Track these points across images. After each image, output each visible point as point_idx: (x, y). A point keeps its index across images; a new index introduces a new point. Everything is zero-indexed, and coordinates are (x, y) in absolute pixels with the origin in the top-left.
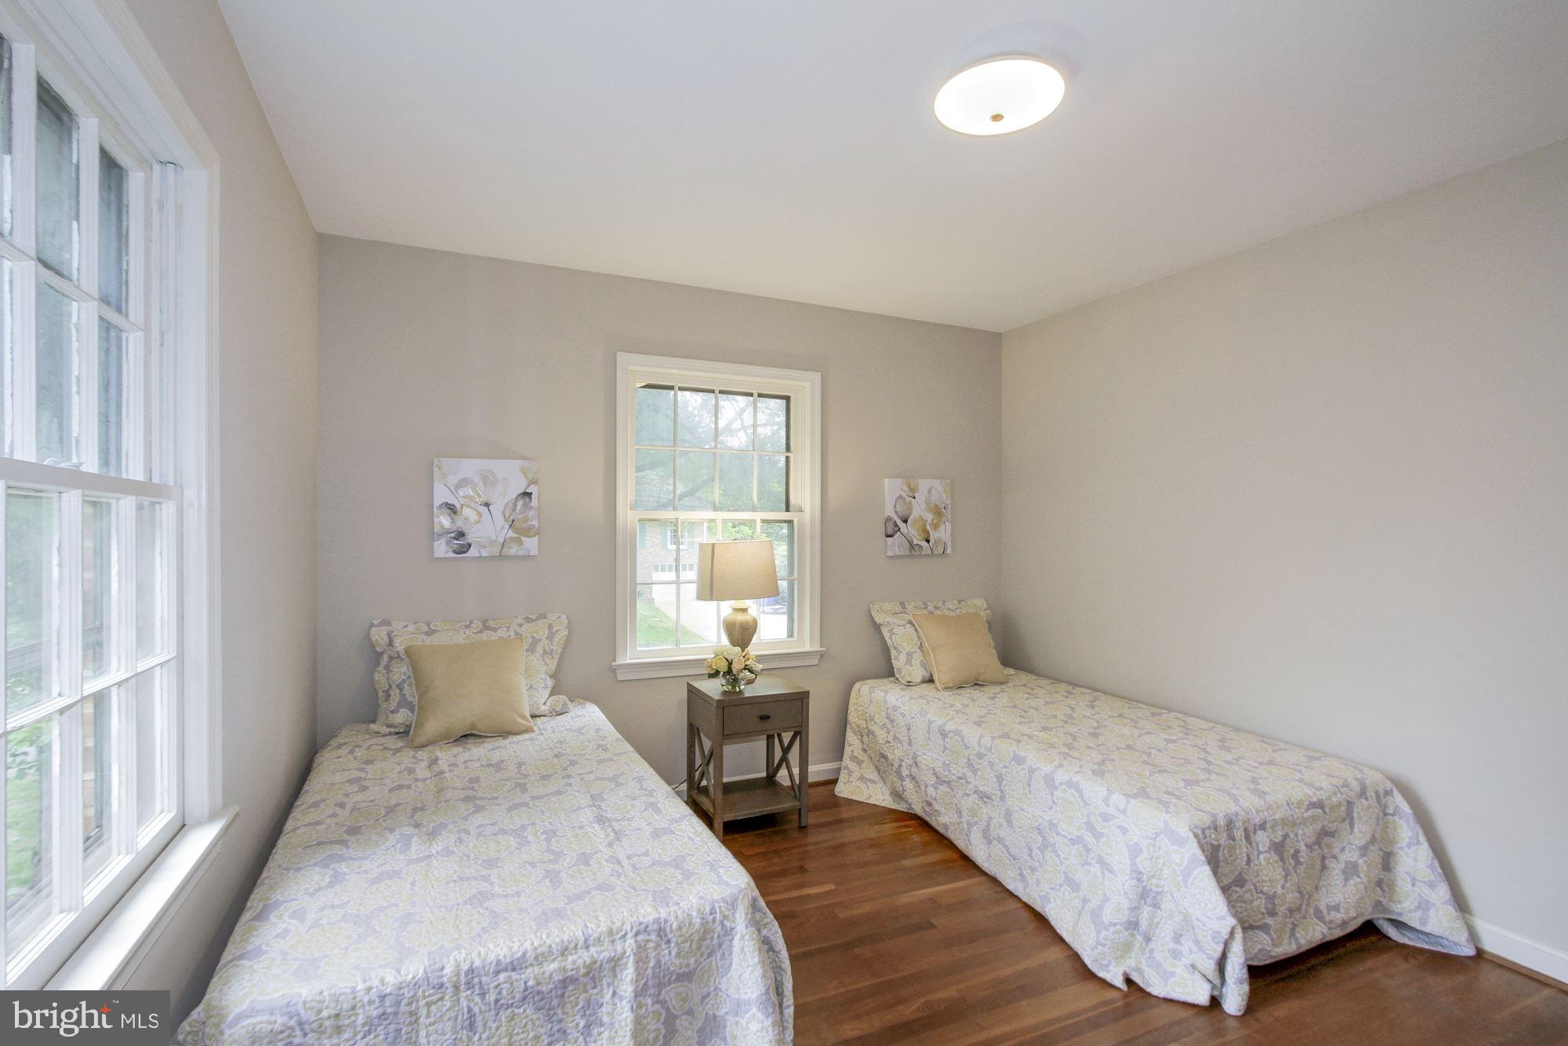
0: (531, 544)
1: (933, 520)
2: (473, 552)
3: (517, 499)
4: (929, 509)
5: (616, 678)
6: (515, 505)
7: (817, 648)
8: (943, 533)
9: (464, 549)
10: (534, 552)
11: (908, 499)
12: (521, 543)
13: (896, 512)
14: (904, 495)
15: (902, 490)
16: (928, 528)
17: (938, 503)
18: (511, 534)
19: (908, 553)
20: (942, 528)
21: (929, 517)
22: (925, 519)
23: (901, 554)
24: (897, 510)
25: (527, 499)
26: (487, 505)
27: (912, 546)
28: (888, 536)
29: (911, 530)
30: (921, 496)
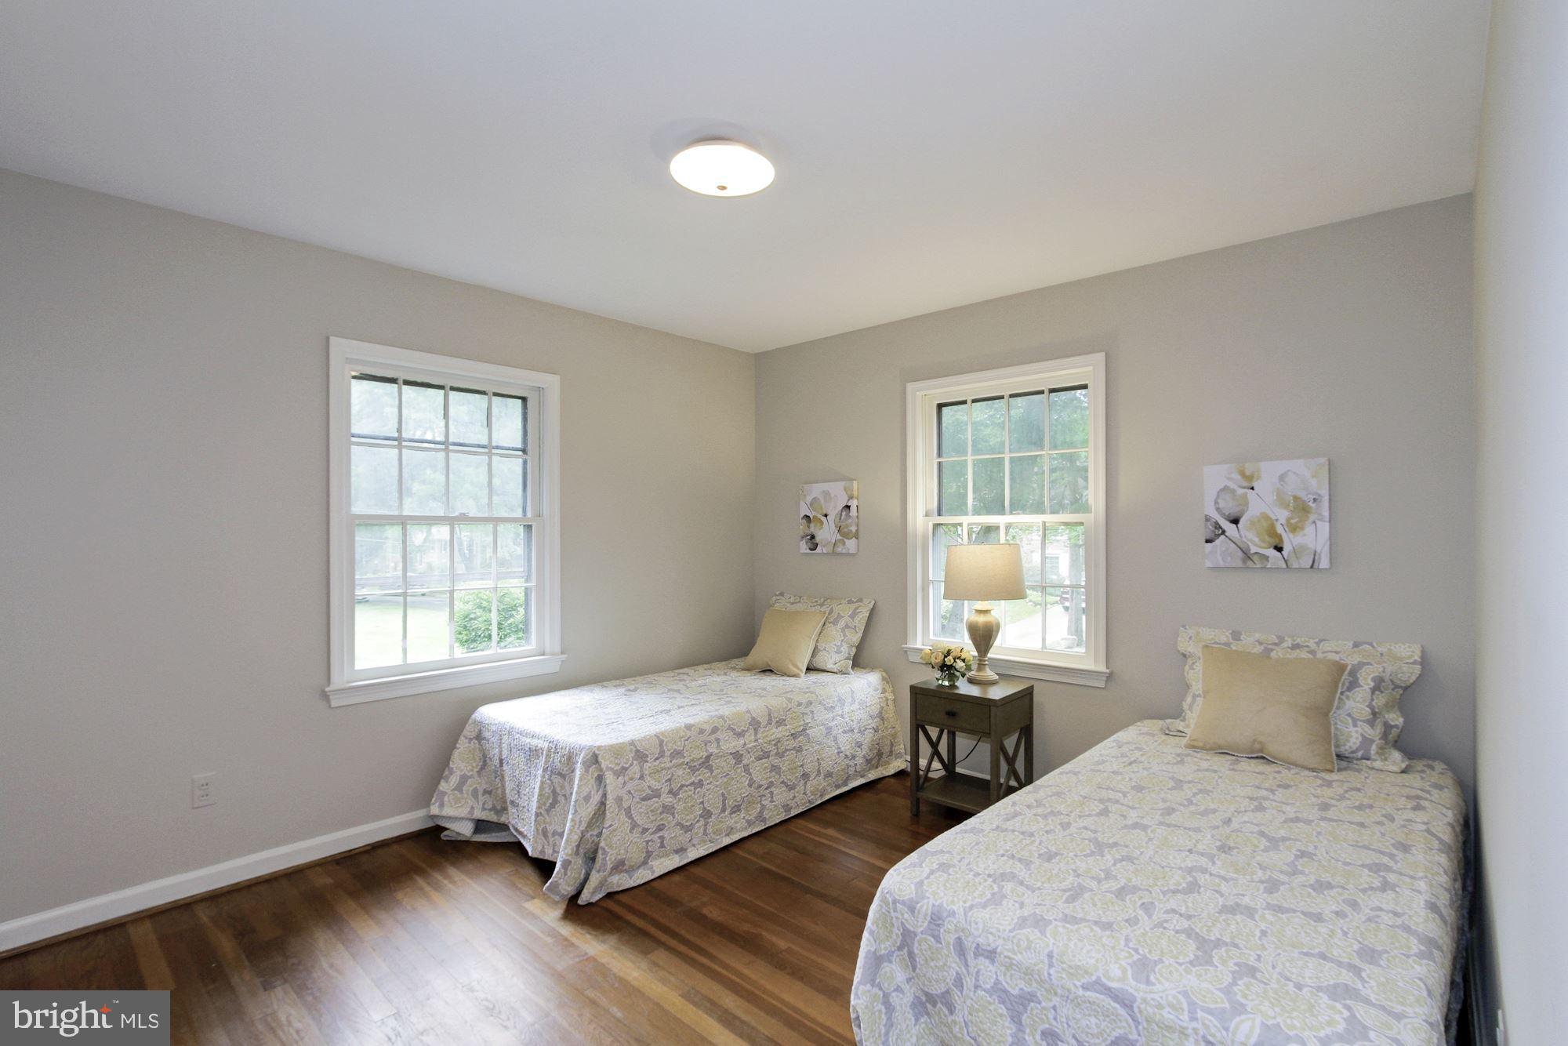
0: (851, 544)
1: (1288, 520)
2: (818, 550)
3: (842, 511)
4: (1281, 502)
5: (908, 660)
6: (841, 515)
7: (1102, 668)
8: (1314, 537)
9: (814, 547)
10: (853, 550)
11: (1240, 491)
12: (844, 544)
13: (1218, 509)
14: (1232, 485)
15: (1229, 479)
16: (1280, 530)
17: (1302, 494)
18: (839, 537)
19: (1239, 564)
20: (1309, 529)
21: (1281, 515)
22: (1274, 518)
23: (1227, 565)
24: (1220, 506)
25: (848, 510)
26: (826, 516)
27: (1247, 555)
28: (1207, 541)
29: (1248, 534)
30: (1265, 485)
